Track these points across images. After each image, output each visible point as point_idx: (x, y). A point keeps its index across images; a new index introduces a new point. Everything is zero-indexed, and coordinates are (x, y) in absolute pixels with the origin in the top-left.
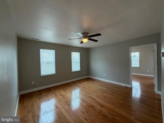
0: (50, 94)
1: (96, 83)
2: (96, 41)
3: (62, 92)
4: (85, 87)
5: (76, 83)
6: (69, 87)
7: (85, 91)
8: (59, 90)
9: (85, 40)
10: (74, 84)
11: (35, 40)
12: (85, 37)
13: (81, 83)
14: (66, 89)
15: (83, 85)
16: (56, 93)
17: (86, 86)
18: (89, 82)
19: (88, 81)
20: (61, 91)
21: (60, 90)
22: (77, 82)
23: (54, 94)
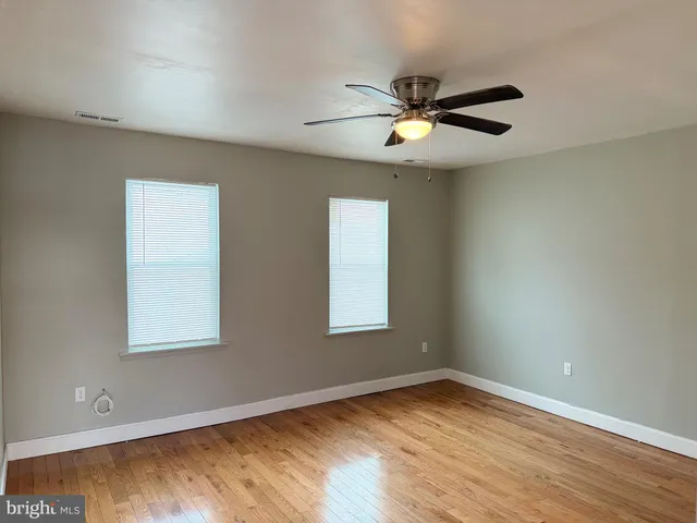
0: (183, 474)
1: (497, 423)
2: (497, 128)
3: (258, 467)
4: (415, 445)
5: (354, 411)
6: (302, 436)
7: (411, 472)
8: (236, 455)
9: (415, 130)
10: (340, 419)
11: (99, 122)
12: (413, 107)
13: (388, 419)
14: (285, 451)
15: (402, 429)
16: (220, 470)
17: (419, 439)
18: (450, 412)
19: (442, 410)
20: (249, 458)
21: (243, 452)
22: (359, 408)
23: (208, 477)
